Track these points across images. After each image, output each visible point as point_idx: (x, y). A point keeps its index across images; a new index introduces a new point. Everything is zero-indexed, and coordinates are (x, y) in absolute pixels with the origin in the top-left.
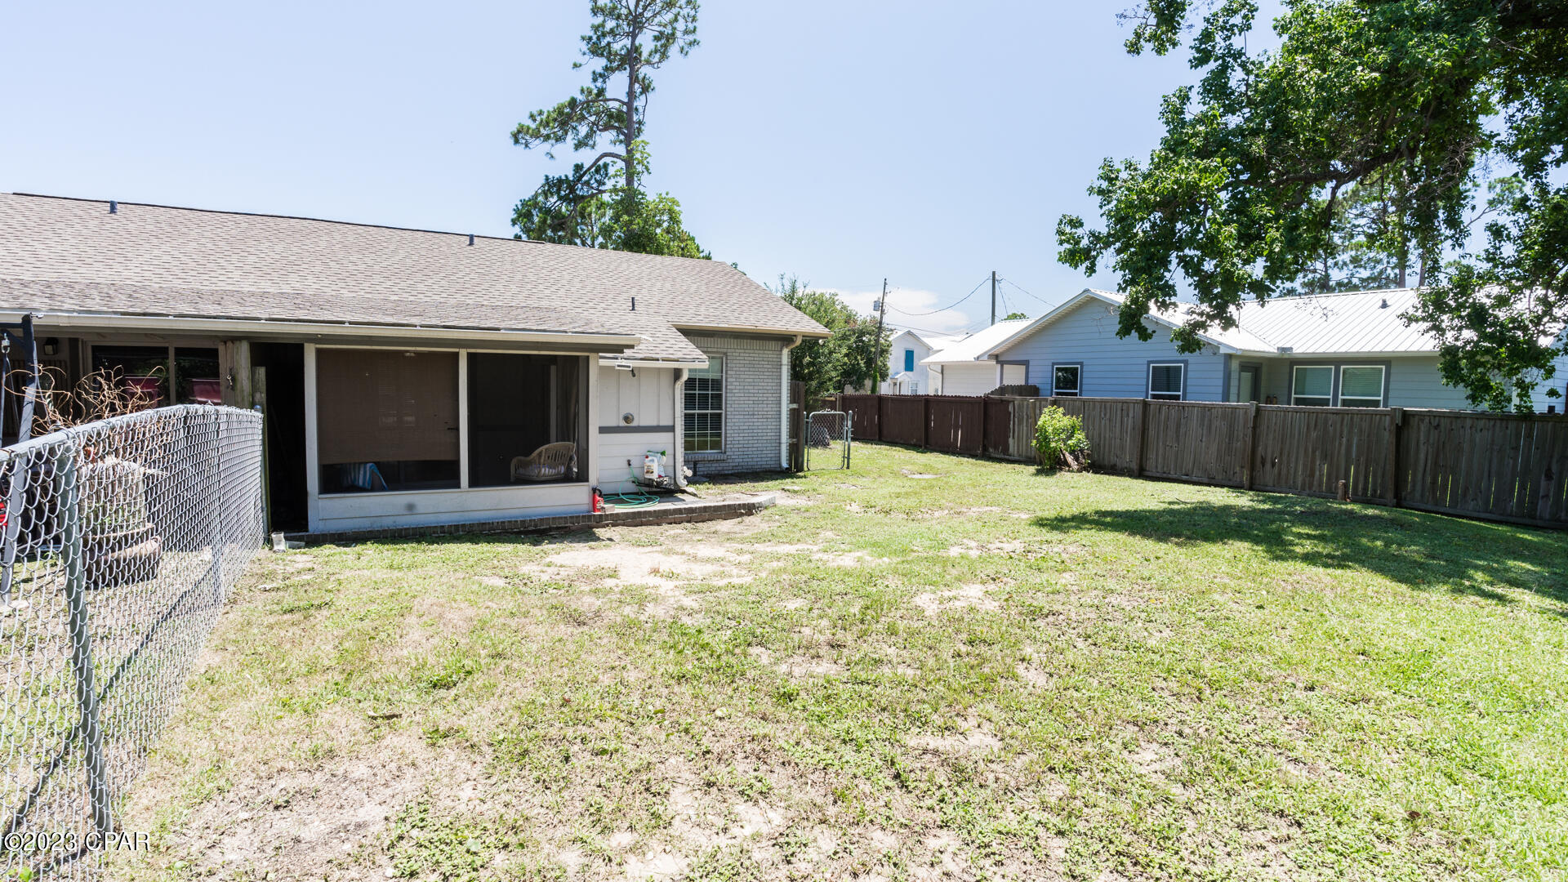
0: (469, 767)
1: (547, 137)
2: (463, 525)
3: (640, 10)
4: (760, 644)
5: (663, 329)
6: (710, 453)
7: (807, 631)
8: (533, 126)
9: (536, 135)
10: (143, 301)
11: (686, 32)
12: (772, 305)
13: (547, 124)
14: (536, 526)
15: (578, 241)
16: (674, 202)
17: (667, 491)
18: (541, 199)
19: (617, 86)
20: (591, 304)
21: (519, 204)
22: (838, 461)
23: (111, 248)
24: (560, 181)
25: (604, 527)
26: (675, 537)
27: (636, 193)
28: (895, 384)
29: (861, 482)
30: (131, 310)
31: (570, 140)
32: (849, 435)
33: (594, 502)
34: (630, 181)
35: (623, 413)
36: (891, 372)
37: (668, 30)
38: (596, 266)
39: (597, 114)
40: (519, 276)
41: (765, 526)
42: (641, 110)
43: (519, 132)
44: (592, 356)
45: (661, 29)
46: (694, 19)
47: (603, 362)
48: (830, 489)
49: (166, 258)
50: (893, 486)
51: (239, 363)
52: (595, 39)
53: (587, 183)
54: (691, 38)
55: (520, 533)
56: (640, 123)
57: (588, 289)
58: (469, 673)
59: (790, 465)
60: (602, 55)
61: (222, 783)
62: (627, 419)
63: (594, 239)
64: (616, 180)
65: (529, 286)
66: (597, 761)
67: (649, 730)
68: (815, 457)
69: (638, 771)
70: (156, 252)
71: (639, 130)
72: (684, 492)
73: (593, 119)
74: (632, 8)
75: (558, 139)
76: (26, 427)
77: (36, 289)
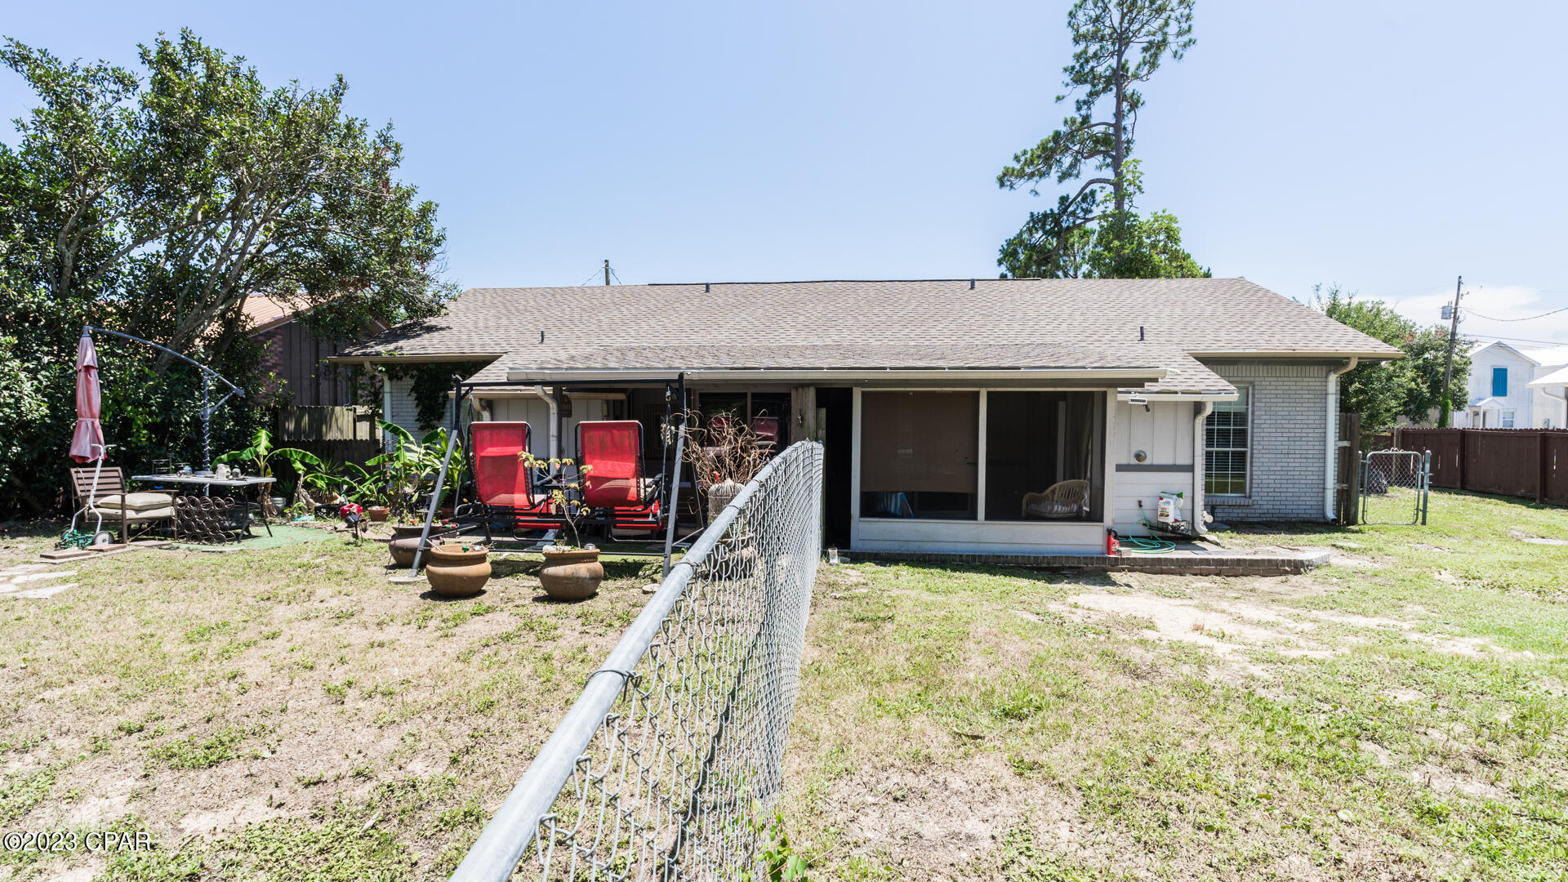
0: (1061, 806)
1: (1032, 175)
2: (980, 556)
3: (1125, 25)
4: (1372, 739)
5: (1179, 359)
6: (1230, 497)
7: (1435, 734)
8: (1018, 167)
9: (1021, 174)
10: (739, 358)
11: (1180, 34)
12: (1312, 323)
13: (1032, 162)
14: (1048, 563)
15: (1060, 273)
16: (1172, 219)
17: (1186, 538)
18: (1025, 236)
19: (1104, 109)
20: (1095, 337)
21: (1005, 243)
22: (1410, 514)
23: (709, 318)
24: (1045, 216)
25: (1119, 571)
26: (1204, 591)
27: (1128, 216)
28: (1476, 414)
29: (1446, 543)
31: (1054, 173)
32: (1427, 481)
33: (1109, 544)
34: (1119, 205)
35: (1134, 450)
36: (1470, 398)
37: (1159, 38)
38: (1095, 297)
39: (1081, 143)
40: (1020, 315)
41: (1319, 590)
42: (1129, 128)
43: (1005, 175)
44: (1110, 391)
45: (1151, 38)
46: (1188, 18)
47: (1121, 397)
48: (1403, 549)
49: (744, 323)
50: (1503, 553)
51: (807, 407)
52: (1077, 67)
53: (1073, 213)
54: (1185, 38)
55: (1032, 569)
56: (1129, 142)
57: (1091, 321)
58: (1039, 708)
59: (1338, 515)
60: (1086, 81)
61: (848, 765)
62: (1138, 456)
63: (1077, 269)
64: (1104, 205)
65: (1031, 323)
66: (1201, 835)
67: (1256, 815)
68: (1372, 507)
69: (1254, 861)
70: (737, 319)
71: (1128, 149)
72: (1203, 539)
73: (1076, 148)
74: (1116, 25)
75: (1042, 175)
76: (679, 454)
77: (670, 353)
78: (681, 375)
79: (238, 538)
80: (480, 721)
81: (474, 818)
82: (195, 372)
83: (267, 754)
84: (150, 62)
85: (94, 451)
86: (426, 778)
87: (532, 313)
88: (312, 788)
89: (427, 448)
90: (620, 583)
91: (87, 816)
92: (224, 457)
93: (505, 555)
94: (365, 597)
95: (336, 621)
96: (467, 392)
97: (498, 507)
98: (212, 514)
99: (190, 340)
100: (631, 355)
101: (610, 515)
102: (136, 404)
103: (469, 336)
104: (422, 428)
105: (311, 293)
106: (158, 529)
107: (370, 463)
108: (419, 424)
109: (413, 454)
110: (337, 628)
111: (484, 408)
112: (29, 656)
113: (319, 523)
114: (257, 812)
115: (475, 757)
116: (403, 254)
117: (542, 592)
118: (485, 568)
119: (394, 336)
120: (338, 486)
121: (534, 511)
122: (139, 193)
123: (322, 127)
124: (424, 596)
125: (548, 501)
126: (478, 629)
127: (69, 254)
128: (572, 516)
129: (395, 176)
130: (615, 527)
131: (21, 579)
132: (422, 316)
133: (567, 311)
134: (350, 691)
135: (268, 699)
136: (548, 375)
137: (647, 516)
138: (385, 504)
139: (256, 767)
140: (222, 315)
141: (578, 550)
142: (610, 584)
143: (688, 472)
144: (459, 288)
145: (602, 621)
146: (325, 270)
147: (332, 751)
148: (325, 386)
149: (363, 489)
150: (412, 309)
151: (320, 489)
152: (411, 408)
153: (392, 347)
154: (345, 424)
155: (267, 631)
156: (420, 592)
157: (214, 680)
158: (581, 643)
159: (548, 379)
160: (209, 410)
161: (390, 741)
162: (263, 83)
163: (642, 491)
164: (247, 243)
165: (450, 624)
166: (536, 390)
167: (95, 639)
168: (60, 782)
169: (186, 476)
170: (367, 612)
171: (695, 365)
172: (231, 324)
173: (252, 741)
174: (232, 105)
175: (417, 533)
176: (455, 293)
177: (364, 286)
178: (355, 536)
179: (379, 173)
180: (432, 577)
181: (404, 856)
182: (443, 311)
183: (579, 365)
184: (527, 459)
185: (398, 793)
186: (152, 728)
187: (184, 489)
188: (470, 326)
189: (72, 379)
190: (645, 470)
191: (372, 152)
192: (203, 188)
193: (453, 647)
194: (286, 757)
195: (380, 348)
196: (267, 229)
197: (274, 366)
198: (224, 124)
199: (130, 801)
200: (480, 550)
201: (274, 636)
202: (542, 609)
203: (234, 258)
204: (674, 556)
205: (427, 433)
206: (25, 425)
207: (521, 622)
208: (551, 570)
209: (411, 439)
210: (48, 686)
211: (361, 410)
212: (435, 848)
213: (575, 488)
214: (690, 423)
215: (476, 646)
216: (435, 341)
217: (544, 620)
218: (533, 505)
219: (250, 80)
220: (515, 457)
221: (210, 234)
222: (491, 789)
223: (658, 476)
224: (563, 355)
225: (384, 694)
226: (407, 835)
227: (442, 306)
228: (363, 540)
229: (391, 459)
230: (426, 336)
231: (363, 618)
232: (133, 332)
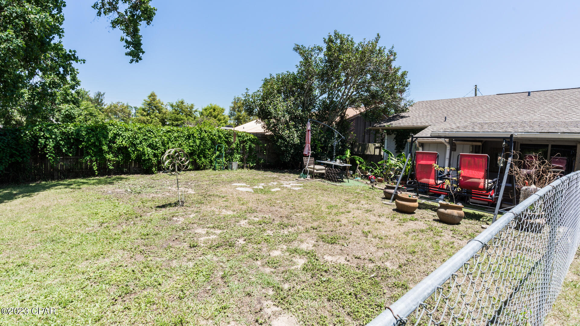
10: (545, 127)
23: (529, 108)
30: (543, 131)
49: (550, 110)
70: (546, 108)
76: (507, 171)
77: (506, 125)
78: (512, 135)
79: (340, 182)
80: (410, 256)
81: (405, 288)
82: (332, 132)
83: (346, 245)
84: (326, 42)
85: (308, 153)
86: (391, 269)
87: (442, 110)
88: (357, 259)
89: (398, 159)
90: (471, 221)
91: (304, 247)
92: (338, 157)
93: (423, 201)
94: (375, 206)
95: (366, 212)
96: (415, 140)
97: (422, 183)
98: (334, 173)
99: (332, 122)
100: (486, 126)
101: (469, 193)
102: (319, 140)
103: (416, 119)
104: (397, 152)
105: (365, 106)
106: (321, 176)
107: (379, 163)
108: (396, 151)
109: (393, 161)
110: (366, 214)
111: (420, 146)
112: (293, 204)
113: (362, 180)
114: (342, 260)
115: (407, 268)
116: (395, 91)
117: (437, 218)
118: (416, 204)
119: (390, 120)
120: (368, 169)
121: (437, 187)
122: (322, 80)
123: (372, 52)
124: (394, 210)
125: (443, 184)
126: (411, 225)
127: (306, 100)
128: (453, 191)
129: (394, 64)
130: (471, 198)
131: (292, 184)
132: (399, 112)
133: (457, 108)
134: (369, 234)
135: (347, 230)
136: (447, 134)
137: (488, 196)
138: (382, 177)
139: (343, 248)
140: (341, 115)
141: (454, 204)
142: (466, 221)
143: (511, 179)
144: (414, 102)
145: (461, 234)
146: (370, 99)
147: (363, 251)
148: (366, 136)
149: (376, 171)
150: (396, 111)
151: (363, 170)
152: (393, 145)
153: (389, 124)
154: (372, 149)
155: (347, 210)
156: (393, 208)
157: (333, 221)
158: (452, 240)
159: (447, 136)
160: (335, 143)
161: (380, 253)
162: (355, 42)
163: (486, 185)
164: (348, 92)
165: (402, 221)
166: (442, 140)
167: (307, 203)
168: (299, 237)
169: (328, 162)
170: (375, 211)
171: (520, 131)
172: (342, 117)
173: (342, 240)
174: (347, 50)
175: (393, 188)
176: (412, 103)
177: (381, 103)
178: (373, 186)
179: (388, 63)
180: (397, 204)
181: (381, 290)
182: (407, 110)
183: (461, 130)
184: (436, 167)
185: (381, 270)
186: (319, 229)
187: (328, 165)
188: (417, 115)
189: (305, 133)
190: (488, 176)
191: (386, 57)
192: (338, 78)
193: (403, 229)
194: (351, 248)
195: (385, 124)
196: (354, 87)
197: (353, 130)
198: (344, 57)
199: (313, 247)
200: (415, 198)
201: (349, 212)
202: (436, 224)
203: (345, 97)
204: (498, 216)
205: (398, 154)
206: (294, 145)
207: (428, 227)
208: (442, 210)
209: (393, 156)
210: (297, 212)
211: (377, 145)
212: (391, 291)
213: (455, 180)
214: (514, 157)
215: (411, 231)
216: (404, 121)
217: (437, 228)
218: (437, 184)
219: (351, 41)
220: (431, 166)
221: (339, 90)
222: (412, 280)
223: (495, 180)
224: (454, 126)
225: (379, 238)
226: (383, 284)
227: (407, 109)
228: (375, 188)
229: (386, 162)
230: (401, 119)
231: (374, 213)
232: (319, 120)
